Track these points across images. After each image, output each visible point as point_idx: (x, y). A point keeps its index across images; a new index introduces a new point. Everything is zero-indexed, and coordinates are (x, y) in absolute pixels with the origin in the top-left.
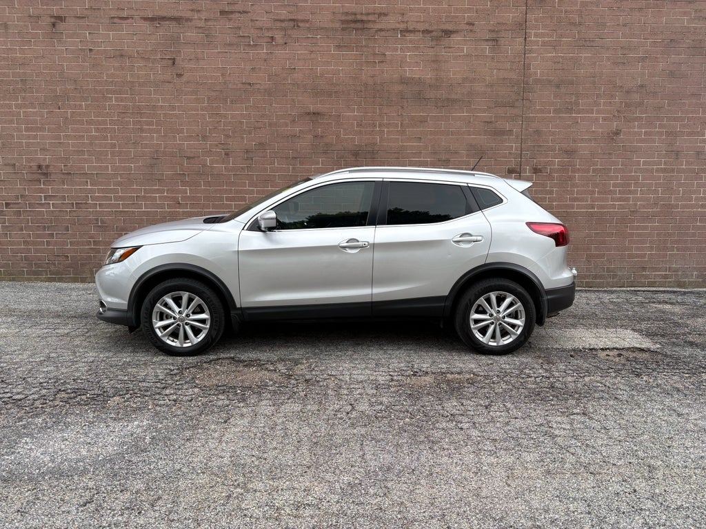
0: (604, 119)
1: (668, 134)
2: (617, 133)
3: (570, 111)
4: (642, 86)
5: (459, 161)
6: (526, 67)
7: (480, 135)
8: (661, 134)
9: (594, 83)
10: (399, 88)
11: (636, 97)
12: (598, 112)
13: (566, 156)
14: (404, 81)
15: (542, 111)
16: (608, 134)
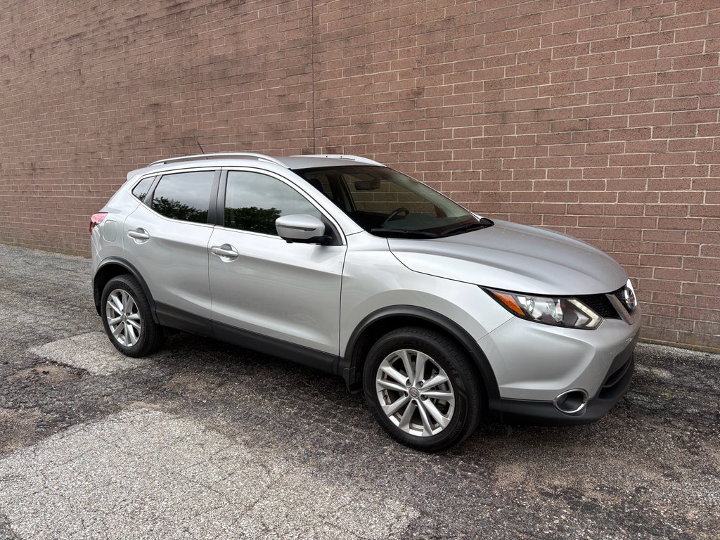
0: (402, 75)
1: (489, 86)
2: (419, 93)
3: (361, 69)
4: (449, 19)
5: (259, 144)
6: (315, 21)
7: (275, 112)
8: (478, 86)
9: (387, 27)
10: (209, 69)
11: (441, 37)
12: (394, 67)
13: (360, 130)
14: (213, 61)
15: (332, 75)
16: (408, 95)
